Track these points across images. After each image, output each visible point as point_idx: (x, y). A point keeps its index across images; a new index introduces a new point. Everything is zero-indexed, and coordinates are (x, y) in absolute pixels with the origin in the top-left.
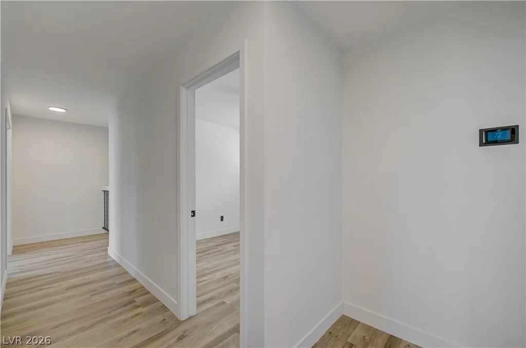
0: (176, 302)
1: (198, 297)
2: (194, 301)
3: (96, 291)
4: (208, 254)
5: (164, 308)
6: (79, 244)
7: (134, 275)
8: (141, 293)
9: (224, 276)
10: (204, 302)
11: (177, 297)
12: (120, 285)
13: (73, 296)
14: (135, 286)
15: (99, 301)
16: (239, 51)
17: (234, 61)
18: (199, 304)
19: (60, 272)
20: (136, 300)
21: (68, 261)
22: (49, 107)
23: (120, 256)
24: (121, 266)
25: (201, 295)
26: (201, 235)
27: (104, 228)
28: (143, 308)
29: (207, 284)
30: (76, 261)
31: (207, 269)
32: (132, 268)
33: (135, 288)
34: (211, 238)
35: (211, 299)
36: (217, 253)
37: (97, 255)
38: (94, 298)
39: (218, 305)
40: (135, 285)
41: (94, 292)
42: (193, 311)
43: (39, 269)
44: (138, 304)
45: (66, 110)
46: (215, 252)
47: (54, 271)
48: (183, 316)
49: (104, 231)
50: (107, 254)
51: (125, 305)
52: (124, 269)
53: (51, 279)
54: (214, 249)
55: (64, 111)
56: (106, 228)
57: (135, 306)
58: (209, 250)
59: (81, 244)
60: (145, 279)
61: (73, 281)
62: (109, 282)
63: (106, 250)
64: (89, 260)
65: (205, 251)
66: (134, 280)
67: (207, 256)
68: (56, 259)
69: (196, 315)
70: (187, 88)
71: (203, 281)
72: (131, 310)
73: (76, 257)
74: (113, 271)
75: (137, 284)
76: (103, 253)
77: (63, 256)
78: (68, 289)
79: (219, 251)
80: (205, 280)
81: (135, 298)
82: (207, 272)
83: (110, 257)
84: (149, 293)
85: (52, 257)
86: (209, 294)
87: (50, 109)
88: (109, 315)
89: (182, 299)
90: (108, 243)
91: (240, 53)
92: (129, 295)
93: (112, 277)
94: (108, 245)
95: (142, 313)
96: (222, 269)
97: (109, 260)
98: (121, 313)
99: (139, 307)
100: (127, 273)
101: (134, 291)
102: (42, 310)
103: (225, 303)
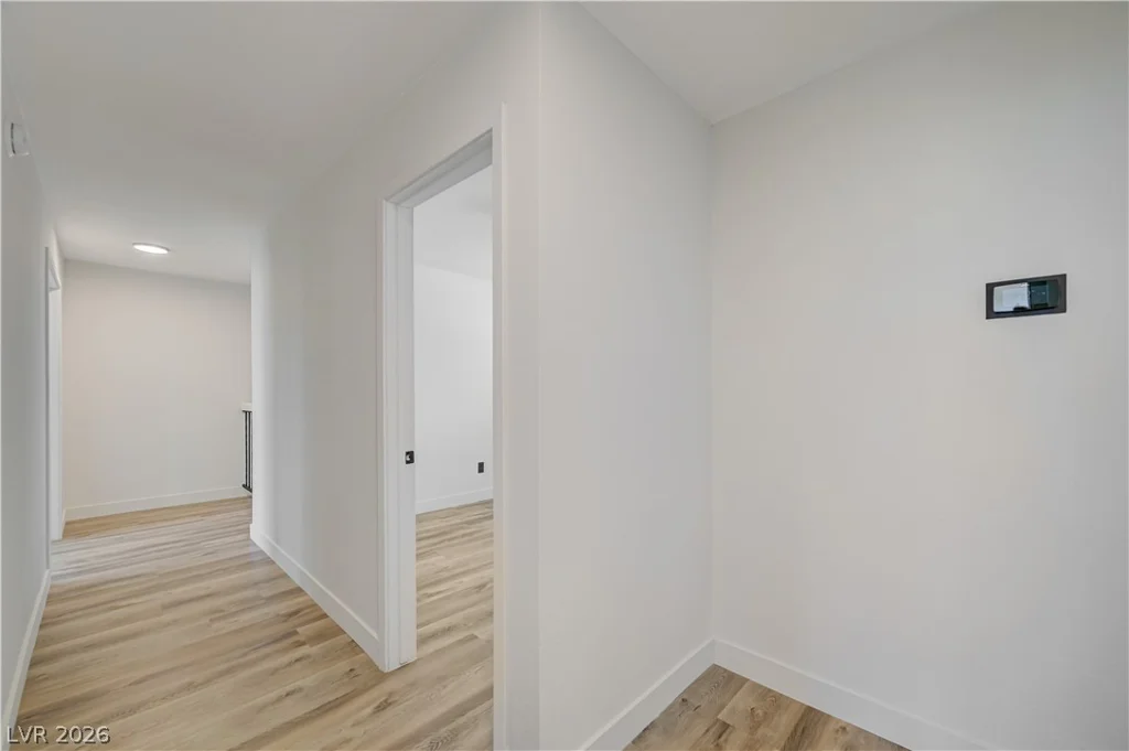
0: (375, 635)
1: (418, 626)
2: (412, 634)
3: (222, 611)
4: (449, 540)
5: (353, 647)
6: (194, 519)
7: (298, 582)
8: (312, 616)
9: (478, 584)
10: (434, 636)
11: (378, 624)
12: (271, 599)
13: (175, 622)
14: (299, 604)
15: (224, 631)
16: (491, 130)
17: (481, 150)
18: (422, 641)
19: (154, 574)
20: (298, 630)
21: (171, 551)
22: (135, 244)
23: (274, 543)
24: (273, 563)
25: (428, 622)
26: (427, 501)
27: (244, 486)
28: (311, 646)
29: (440, 599)
30: (185, 553)
31: (446, 569)
32: (296, 567)
33: (299, 607)
34: (458, 508)
35: (448, 630)
36: (467, 538)
37: (228, 540)
38: (216, 625)
39: (461, 642)
40: (301, 599)
41: (219, 614)
42: (410, 653)
43: (114, 568)
44: (302, 639)
45: (168, 250)
46: (464, 536)
47: (139, 572)
48: (390, 663)
49: (245, 493)
50: (249, 539)
51: (276, 641)
52: (280, 568)
53: (137, 588)
54: (462, 528)
55: (165, 252)
56: (248, 487)
57: (296, 642)
58: (450, 532)
59: (199, 518)
60: (319, 590)
61: (179, 592)
62: (249, 593)
63: (247, 531)
64: (210, 550)
65: (445, 533)
66: (299, 591)
67: (447, 543)
68: (145, 548)
69: (413, 663)
70: (397, 204)
71: (431, 595)
72: (286, 650)
73: (186, 545)
74: (259, 572)
75: (305, 598)
76: (240, 537)
77: (163, 541)
78: (167, 607)
79: (471, 534)
80: (438, 593)
81: (297, 627)
82: (446, 574)
83: (255, 544)
84: (325, 616)
85: (142, 543)
86: (445, 620)
87: (137, 247)
88: (242, 660)
89: (386, 629)
90: (251, 515)
91: (493, 133)
92: (285, 621)
93: (256, 584)
94: (250, 522)
95: (308, 656)
96: (475, 570)
97: (251, 549)
98: (267, 656)
99: (302, 644)
100: (284, 576)
101: (296, 613)
102: (112, 648)
103: (476, 637)
